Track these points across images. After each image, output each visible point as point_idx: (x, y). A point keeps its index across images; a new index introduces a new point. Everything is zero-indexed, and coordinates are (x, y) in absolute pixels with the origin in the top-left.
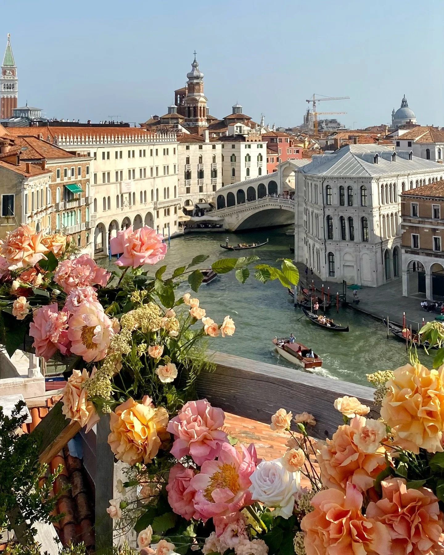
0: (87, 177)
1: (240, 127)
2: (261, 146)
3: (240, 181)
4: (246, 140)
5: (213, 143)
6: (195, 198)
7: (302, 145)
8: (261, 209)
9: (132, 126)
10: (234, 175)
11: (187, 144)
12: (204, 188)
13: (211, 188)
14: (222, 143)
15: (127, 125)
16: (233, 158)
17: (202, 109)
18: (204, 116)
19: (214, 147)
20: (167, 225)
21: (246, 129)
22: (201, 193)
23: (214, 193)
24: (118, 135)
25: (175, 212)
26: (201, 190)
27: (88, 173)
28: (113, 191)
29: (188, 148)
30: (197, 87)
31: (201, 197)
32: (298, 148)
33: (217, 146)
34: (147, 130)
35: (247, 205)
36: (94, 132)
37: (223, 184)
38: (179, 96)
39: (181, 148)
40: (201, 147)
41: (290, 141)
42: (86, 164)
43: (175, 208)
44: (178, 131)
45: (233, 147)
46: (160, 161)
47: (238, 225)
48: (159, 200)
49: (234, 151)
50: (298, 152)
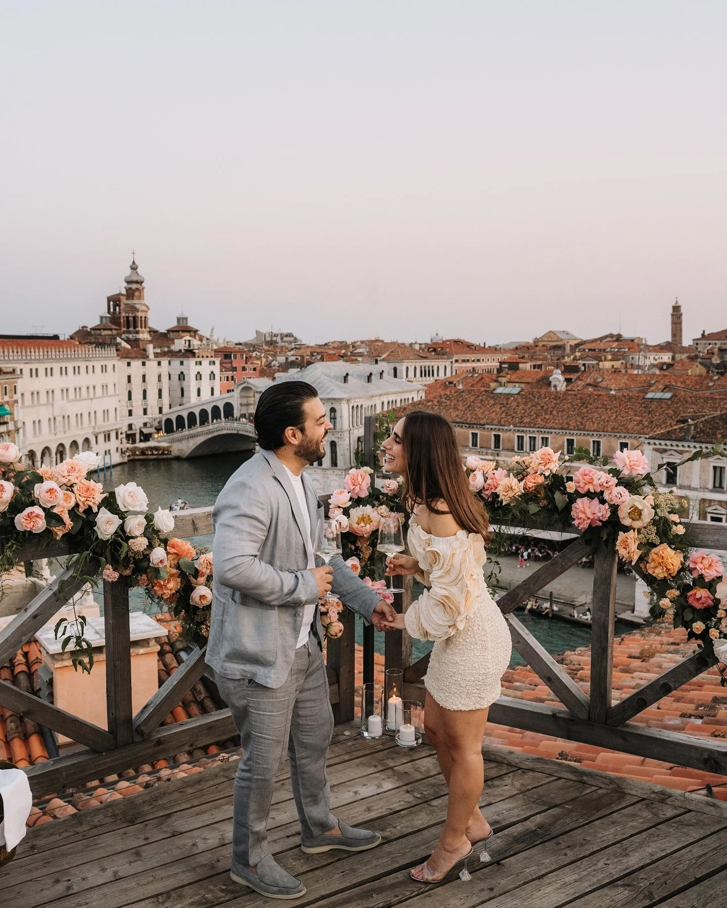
0: (15, 397)
1: (189, 341)
2: (214, 363)
3: (190, 402)
4: (197, 355)
5: (159, 359)
6: (138, 421)
7: (259, 362)
8: (216, 434)
9: (61, 338)
10: (182, 395)
11: (128, 360)
12: (149, 411)
13: (157, 411)
14: (169, 359)
15: (56, 337)
16: (182, 376)
17: (143, 319)
18: (145, 328)
19: (159, 364)
20: (107, 452)
21: (196, 343)
22: (146, 416)
23: (161, 415)
24: (47, 349)
25: (117, 438)
26: (145, 412)
27: (15, 393)
28: (44, 414)
29: (129, 364)
30: (137, 294)
31: (146, 420)
32: (255, 366)
33: (162, 363)
34: (80, 343)
35: (198, 429)
36: (18, 345)
37: (170, 405)
38: (112, 303)
39: (121, 364)
40: (144, 364)
41: (246, 358)
42: (14, 382)
43: (117, 433)
44: (117, 345)
45: (182, 363)
46: (97, 379)
47: (189, 452)
48: (98, 423)
49: (182, 369)
50: (255, 369)
